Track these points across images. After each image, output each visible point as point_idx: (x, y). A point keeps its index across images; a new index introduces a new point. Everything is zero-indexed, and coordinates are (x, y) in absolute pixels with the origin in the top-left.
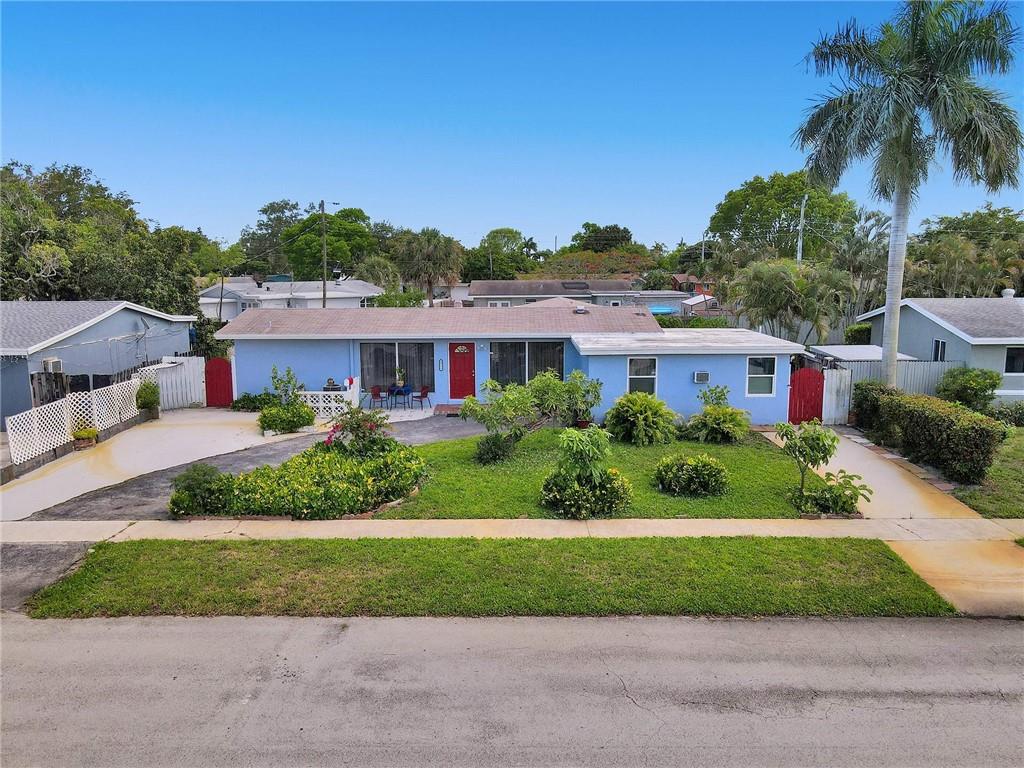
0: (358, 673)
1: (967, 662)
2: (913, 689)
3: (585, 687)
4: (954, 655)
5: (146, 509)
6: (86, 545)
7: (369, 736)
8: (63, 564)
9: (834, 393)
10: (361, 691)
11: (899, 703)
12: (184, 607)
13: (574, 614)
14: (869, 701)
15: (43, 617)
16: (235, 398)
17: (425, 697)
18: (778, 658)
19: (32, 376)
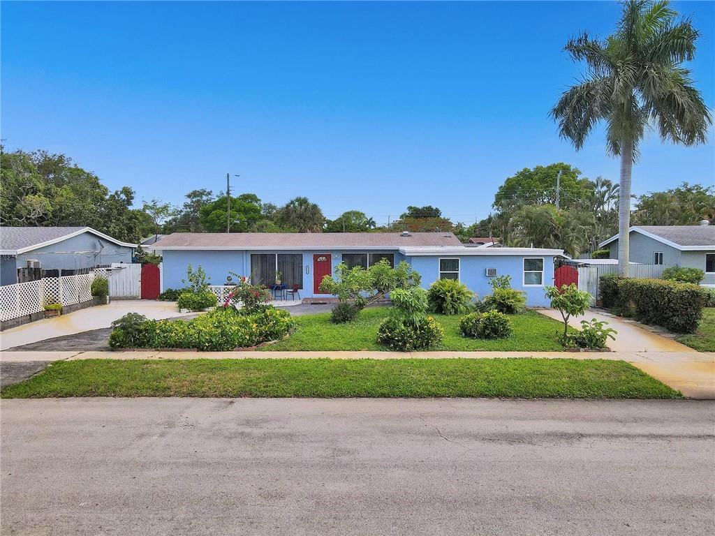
0: (239, 425)
1: (694, 421)
2: (654, 433)
3: (409, 432)
4: (684, 418)
5: (92, 346)
6: (46, 363)
7: (247, 455)
8: (28, 373)
9: (586, 284)
10: (242, 433)
11: (645, 440)
12: (114, 392)
13: (401, 397)
14: (622, 439)
15: (11, 398)
16: (161, 292)
17: (290, 437)
18: (553, 418)
19: (19, 270)
